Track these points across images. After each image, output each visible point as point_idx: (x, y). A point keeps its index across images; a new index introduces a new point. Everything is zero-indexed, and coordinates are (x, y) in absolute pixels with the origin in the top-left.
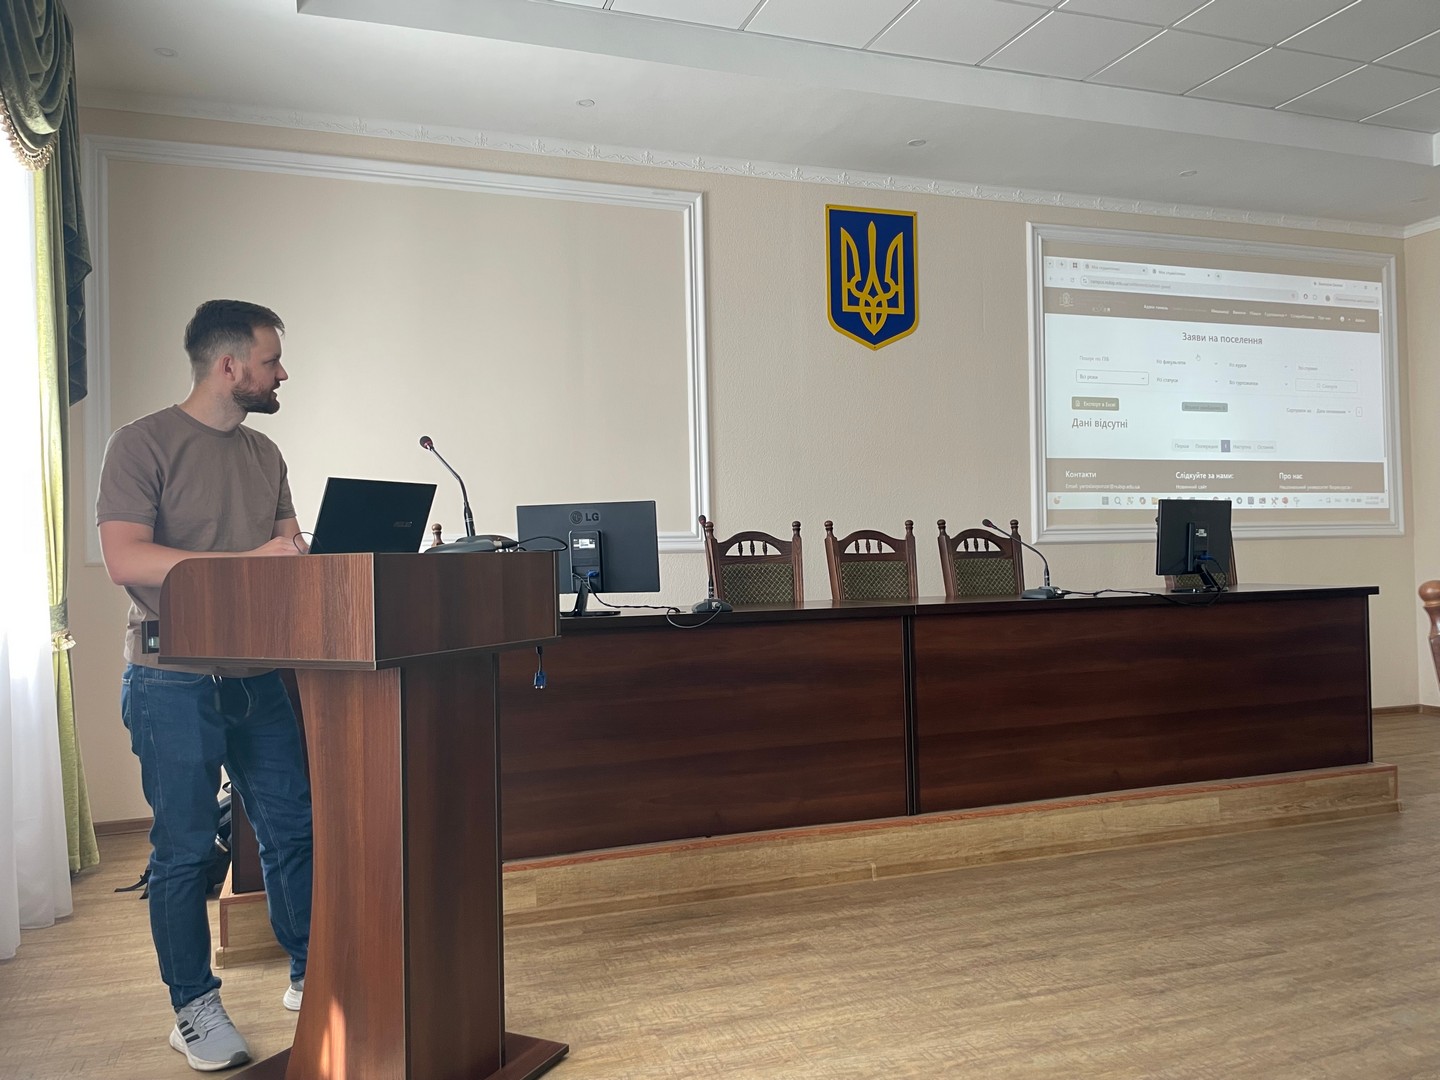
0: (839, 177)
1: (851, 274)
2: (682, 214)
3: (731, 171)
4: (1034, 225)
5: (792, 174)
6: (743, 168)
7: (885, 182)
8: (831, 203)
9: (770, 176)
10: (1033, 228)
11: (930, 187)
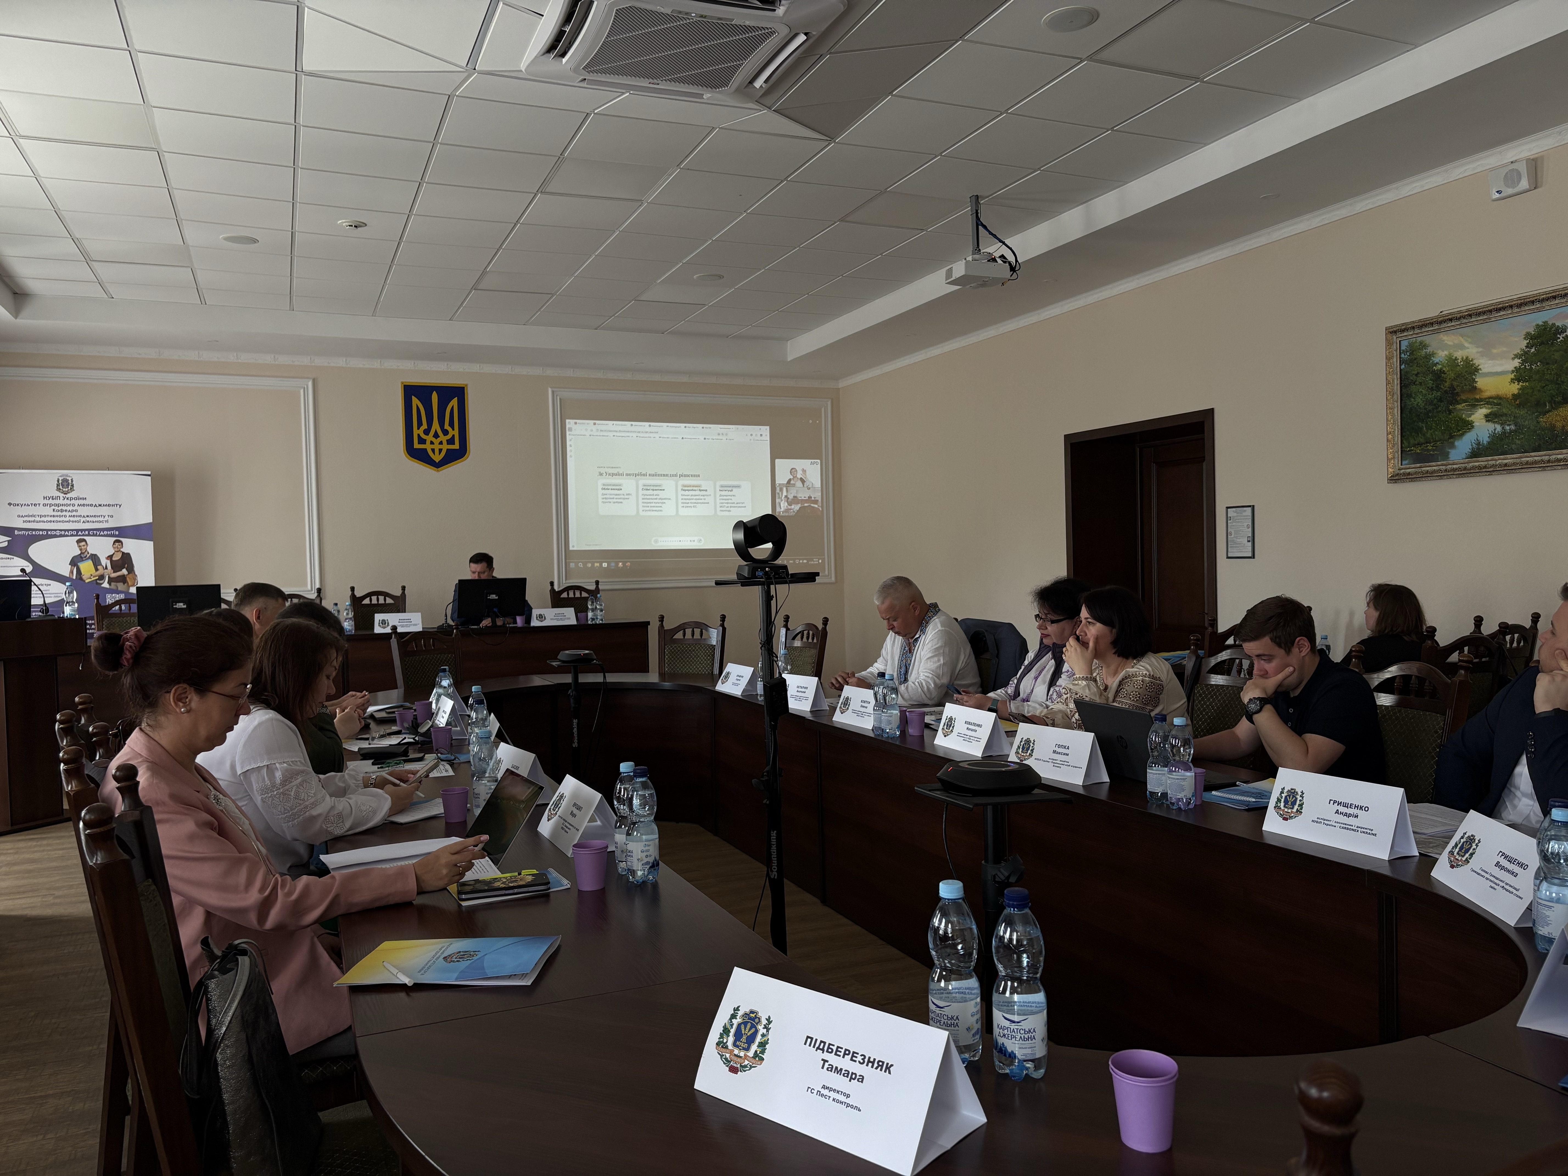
0: (408, 365)
1: (420, 424)
2: (299, 392)
3: (332, 365)
4: (554, 389)
5: (376, 364)
6: (340, 362)
7: (442, 366)
8: (403, 381)
9: (361, 366)
10: (553, 392)
11: (475, 368)
